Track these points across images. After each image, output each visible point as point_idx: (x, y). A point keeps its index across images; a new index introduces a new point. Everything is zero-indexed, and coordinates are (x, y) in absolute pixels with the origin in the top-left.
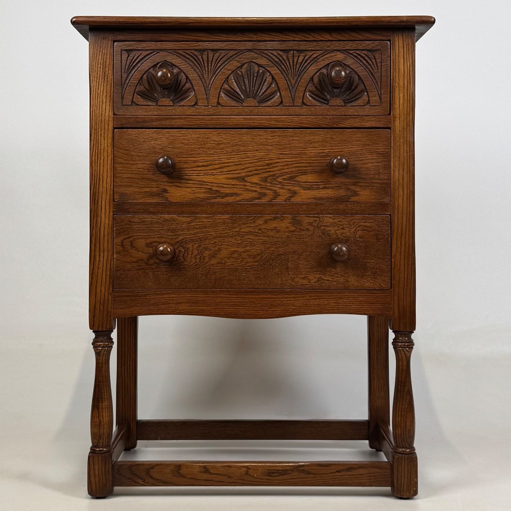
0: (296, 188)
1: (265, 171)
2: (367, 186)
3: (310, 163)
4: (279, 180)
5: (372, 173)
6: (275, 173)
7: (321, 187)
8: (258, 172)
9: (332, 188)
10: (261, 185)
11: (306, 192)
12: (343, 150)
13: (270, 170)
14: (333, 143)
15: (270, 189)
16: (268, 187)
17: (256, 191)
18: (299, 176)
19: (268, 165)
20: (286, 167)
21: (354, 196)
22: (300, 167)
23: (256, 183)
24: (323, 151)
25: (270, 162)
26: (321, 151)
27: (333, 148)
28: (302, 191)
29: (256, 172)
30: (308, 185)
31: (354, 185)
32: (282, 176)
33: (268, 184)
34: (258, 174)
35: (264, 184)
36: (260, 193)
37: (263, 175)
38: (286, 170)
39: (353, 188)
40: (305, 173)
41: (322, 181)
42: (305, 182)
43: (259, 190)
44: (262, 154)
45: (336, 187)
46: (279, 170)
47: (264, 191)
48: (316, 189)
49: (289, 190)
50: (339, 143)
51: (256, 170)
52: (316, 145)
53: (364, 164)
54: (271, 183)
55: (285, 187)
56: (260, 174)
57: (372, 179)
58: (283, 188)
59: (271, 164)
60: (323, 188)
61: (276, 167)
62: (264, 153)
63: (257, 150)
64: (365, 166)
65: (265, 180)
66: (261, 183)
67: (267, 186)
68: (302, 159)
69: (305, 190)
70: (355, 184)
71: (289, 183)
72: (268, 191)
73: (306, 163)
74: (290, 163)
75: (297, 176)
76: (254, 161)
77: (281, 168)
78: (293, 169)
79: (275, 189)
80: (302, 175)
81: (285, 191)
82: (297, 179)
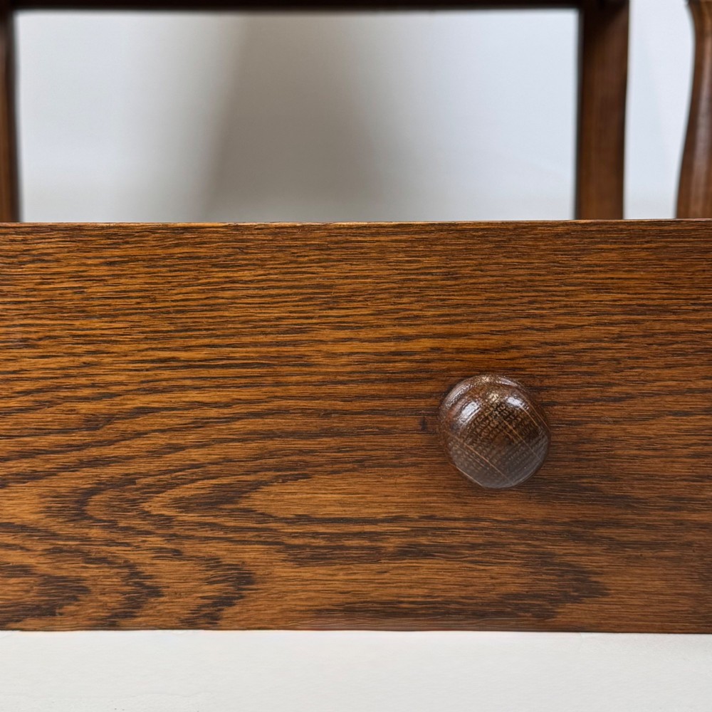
0: (251, 555)
1: (73, 456)
2: (651, 545)
3: (327, 414)
4: (157, 505)
5: (678, 468)
6: (132, 468)
7: (391, 544)
8: (38, 464)
9: (449, 552)
10: (54, 536)
11: (307, 572)
12: (516, 340)
13: (108, 451)
14: (457, 299)
15: (102, 560)
16: (94, 550)
17: (24, 570)
18: (266, 483)
19: (92, 423)
20: (192, 437)
21: (576, 600)
22: (270, 435)
23: (23, 528)
24: (403, 346)
25: (102, 407)
26: (391, 346)
27: (457, 328)
28: (284, 570)
29: (23, 466)
30: (316, 535)
31: (577, 538)
32: (171, 486)
33: (95, 532)
34: (33, 476)
35: (69, 529)
36: (48, 580)
37: (67, 483)
38: (196, 455)
39: (566, 551)
40: (298, 471)
41: (395, 511)
42: (300, 519)
43: (44, 566)
44: (53, 364)
45: (473, 546)
46: (156, 453)
47: (70, 569)
48: (359, 560)
49: (213, 562)
50: (490, 302)
51: (23, 455)
52: (361, 312)
53: (631, 419)
54: (112, 525)
55: (188, 547)
56: (50, 474)
57: (679, 503)
58: (177, 554)
59: (110, 418)
60: (403, 553)
61: (139, 435)
62: (66, 361)
63: (26, 343)
64: (635, 429)
65: (76, 507)
66: (55, 525)
67: (86, 539)
68: (279, 391)
69: (301, 562)
70: (577, 532)
71: (213, 526)
72: (92, 571)
73: (304, 412)
74: (213, 413)
75: (256, 486)
76: (13, 403)
77: (162, 440)
78: (236, 450)
79: (133, 557)
80: (285, 480)
81: (187, 567)
82: (258, 501)
